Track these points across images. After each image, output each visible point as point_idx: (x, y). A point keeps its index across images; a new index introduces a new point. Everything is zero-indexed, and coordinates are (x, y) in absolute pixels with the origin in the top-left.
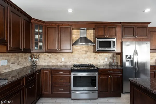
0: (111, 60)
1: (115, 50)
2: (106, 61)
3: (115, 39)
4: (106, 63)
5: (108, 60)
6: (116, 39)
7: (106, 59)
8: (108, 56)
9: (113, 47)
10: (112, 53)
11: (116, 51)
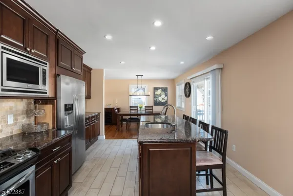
0: (23, 120)
1: (46, 93)
2: (12, 125)
3: (46, 64)
4: (10, 131)
5: (16, 120)
6: (48, 66)
7: (11, 120)
8: (14, 109)
9: (44, 83)
10: (25, 101)
11: (47, 95)
